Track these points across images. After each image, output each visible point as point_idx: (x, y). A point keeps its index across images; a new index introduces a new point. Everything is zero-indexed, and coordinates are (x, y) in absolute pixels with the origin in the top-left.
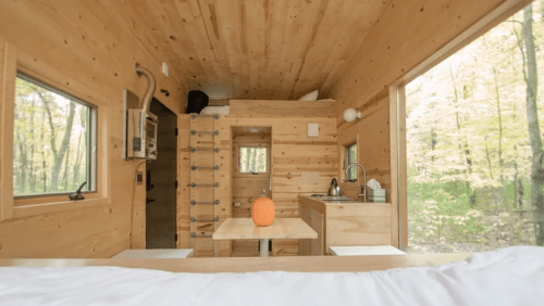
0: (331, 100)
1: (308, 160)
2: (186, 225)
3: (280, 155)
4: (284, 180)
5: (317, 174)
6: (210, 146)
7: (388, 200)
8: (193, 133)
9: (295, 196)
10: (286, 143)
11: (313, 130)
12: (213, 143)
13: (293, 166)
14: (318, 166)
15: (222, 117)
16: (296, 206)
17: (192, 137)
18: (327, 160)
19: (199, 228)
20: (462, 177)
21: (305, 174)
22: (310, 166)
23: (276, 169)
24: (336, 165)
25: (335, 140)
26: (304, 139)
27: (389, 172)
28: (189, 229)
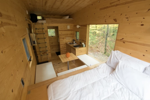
0: (72, 19)
1: (67, 34)
2: (39, 53)
3: (61, 34)
4: (62, 40)
5: (69, 38)
6: (42, 32)
7: (85, 46)
8: (36, 29)
9: (65, 43)
10: (62, 30)
11: (69, 27)
12: (43, 31)
13: (64, 36)
14: (70, 36)
15: (44, 24)
16: (65, 45)
17: (36, 30)
18: (71, 34)
19: (43, 53)
20: (95, 31)
21: (67, 38)
22: (68, 36)
23: (60, 37)
24: (74, 35)
25: (73, 29)
26: (66, 29)
27: (86, 41)
28: (40, 54)
